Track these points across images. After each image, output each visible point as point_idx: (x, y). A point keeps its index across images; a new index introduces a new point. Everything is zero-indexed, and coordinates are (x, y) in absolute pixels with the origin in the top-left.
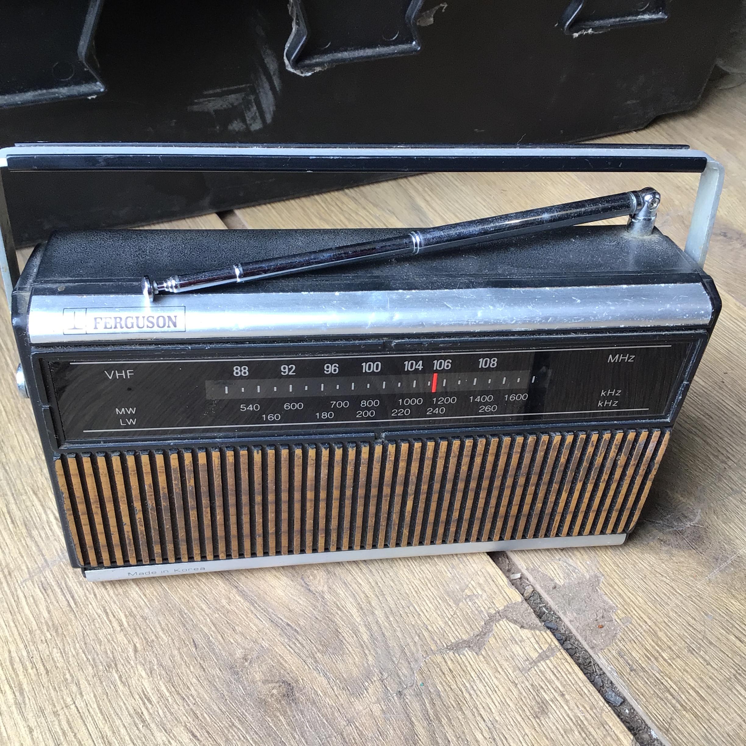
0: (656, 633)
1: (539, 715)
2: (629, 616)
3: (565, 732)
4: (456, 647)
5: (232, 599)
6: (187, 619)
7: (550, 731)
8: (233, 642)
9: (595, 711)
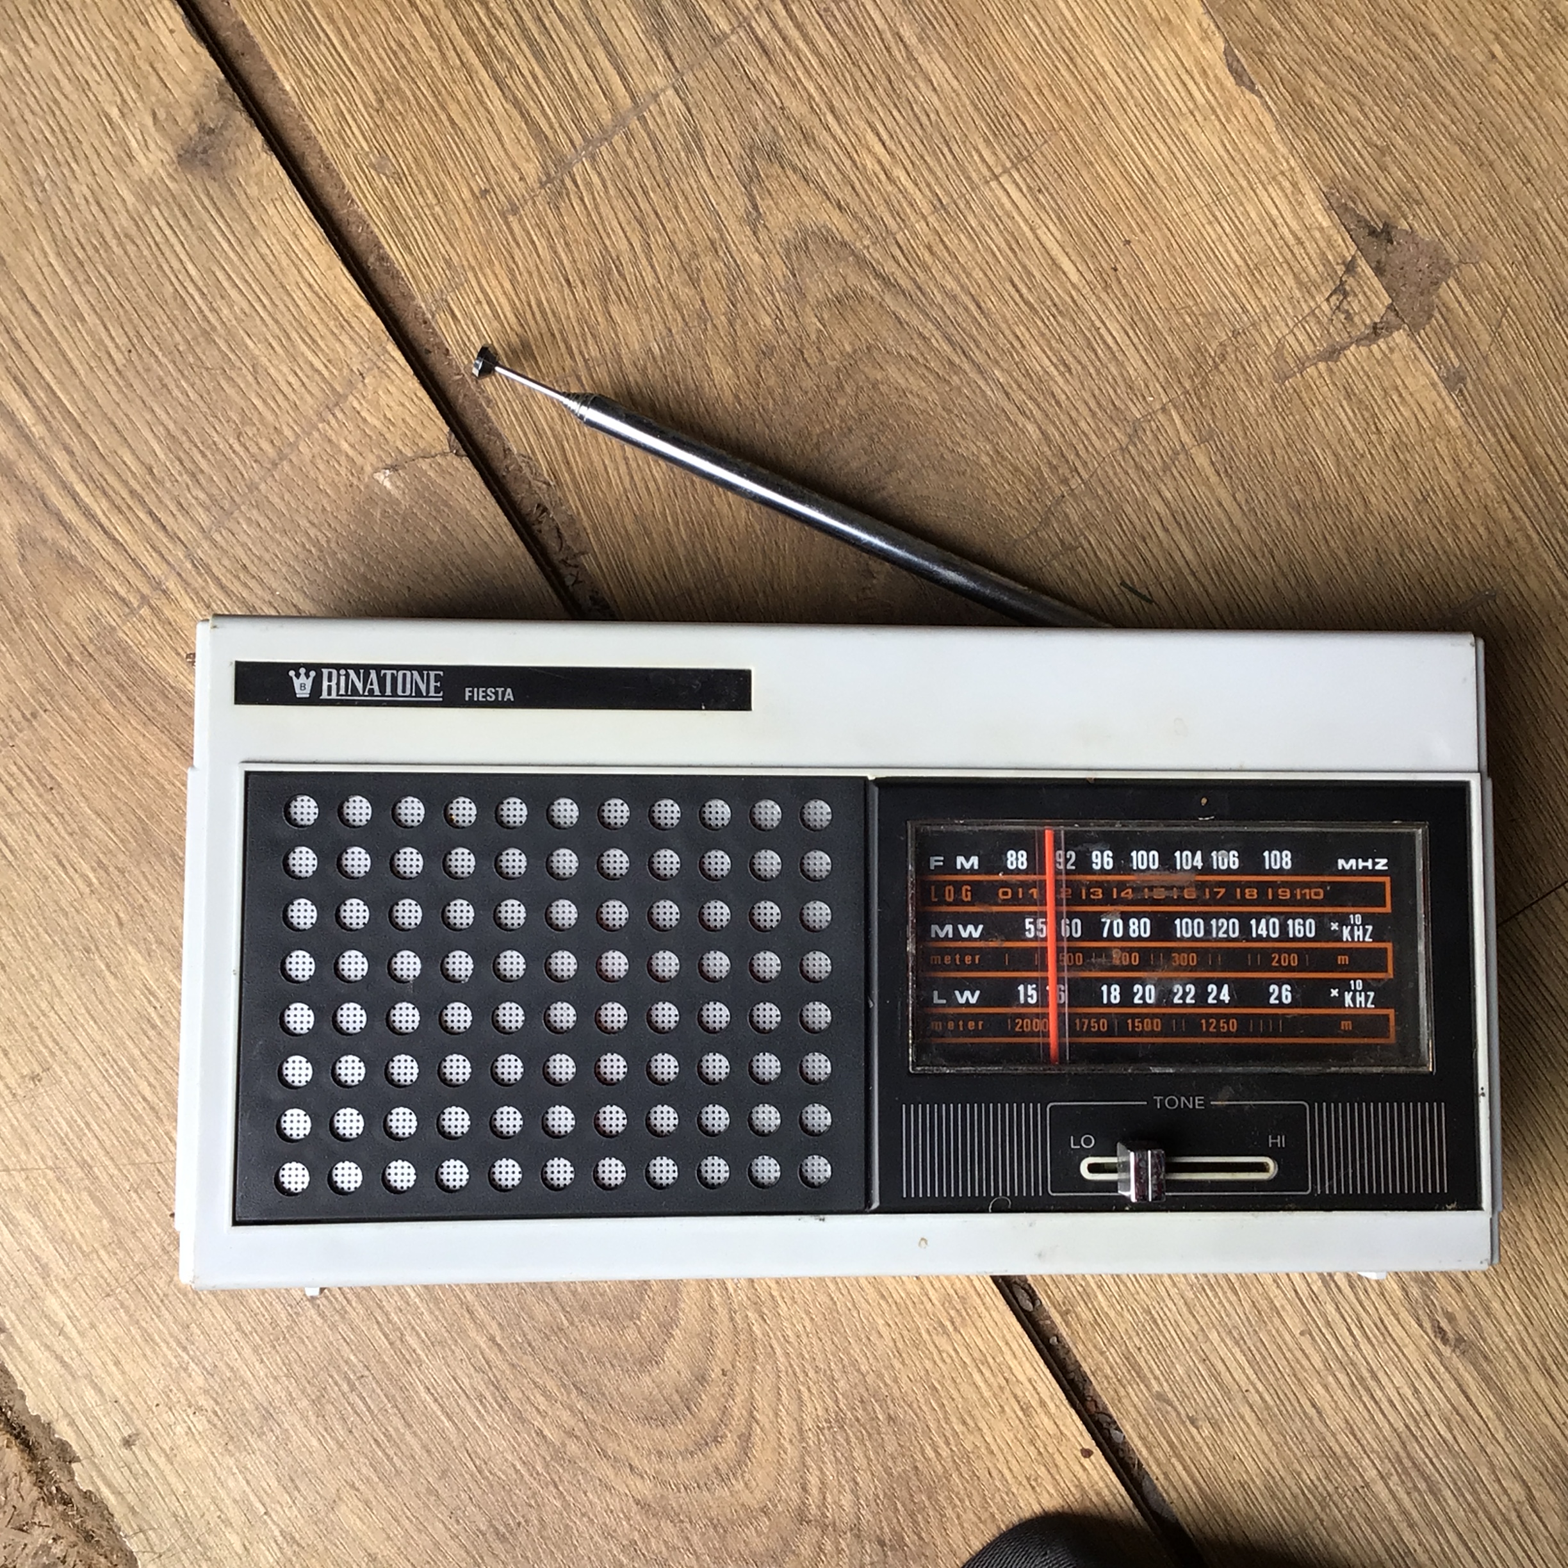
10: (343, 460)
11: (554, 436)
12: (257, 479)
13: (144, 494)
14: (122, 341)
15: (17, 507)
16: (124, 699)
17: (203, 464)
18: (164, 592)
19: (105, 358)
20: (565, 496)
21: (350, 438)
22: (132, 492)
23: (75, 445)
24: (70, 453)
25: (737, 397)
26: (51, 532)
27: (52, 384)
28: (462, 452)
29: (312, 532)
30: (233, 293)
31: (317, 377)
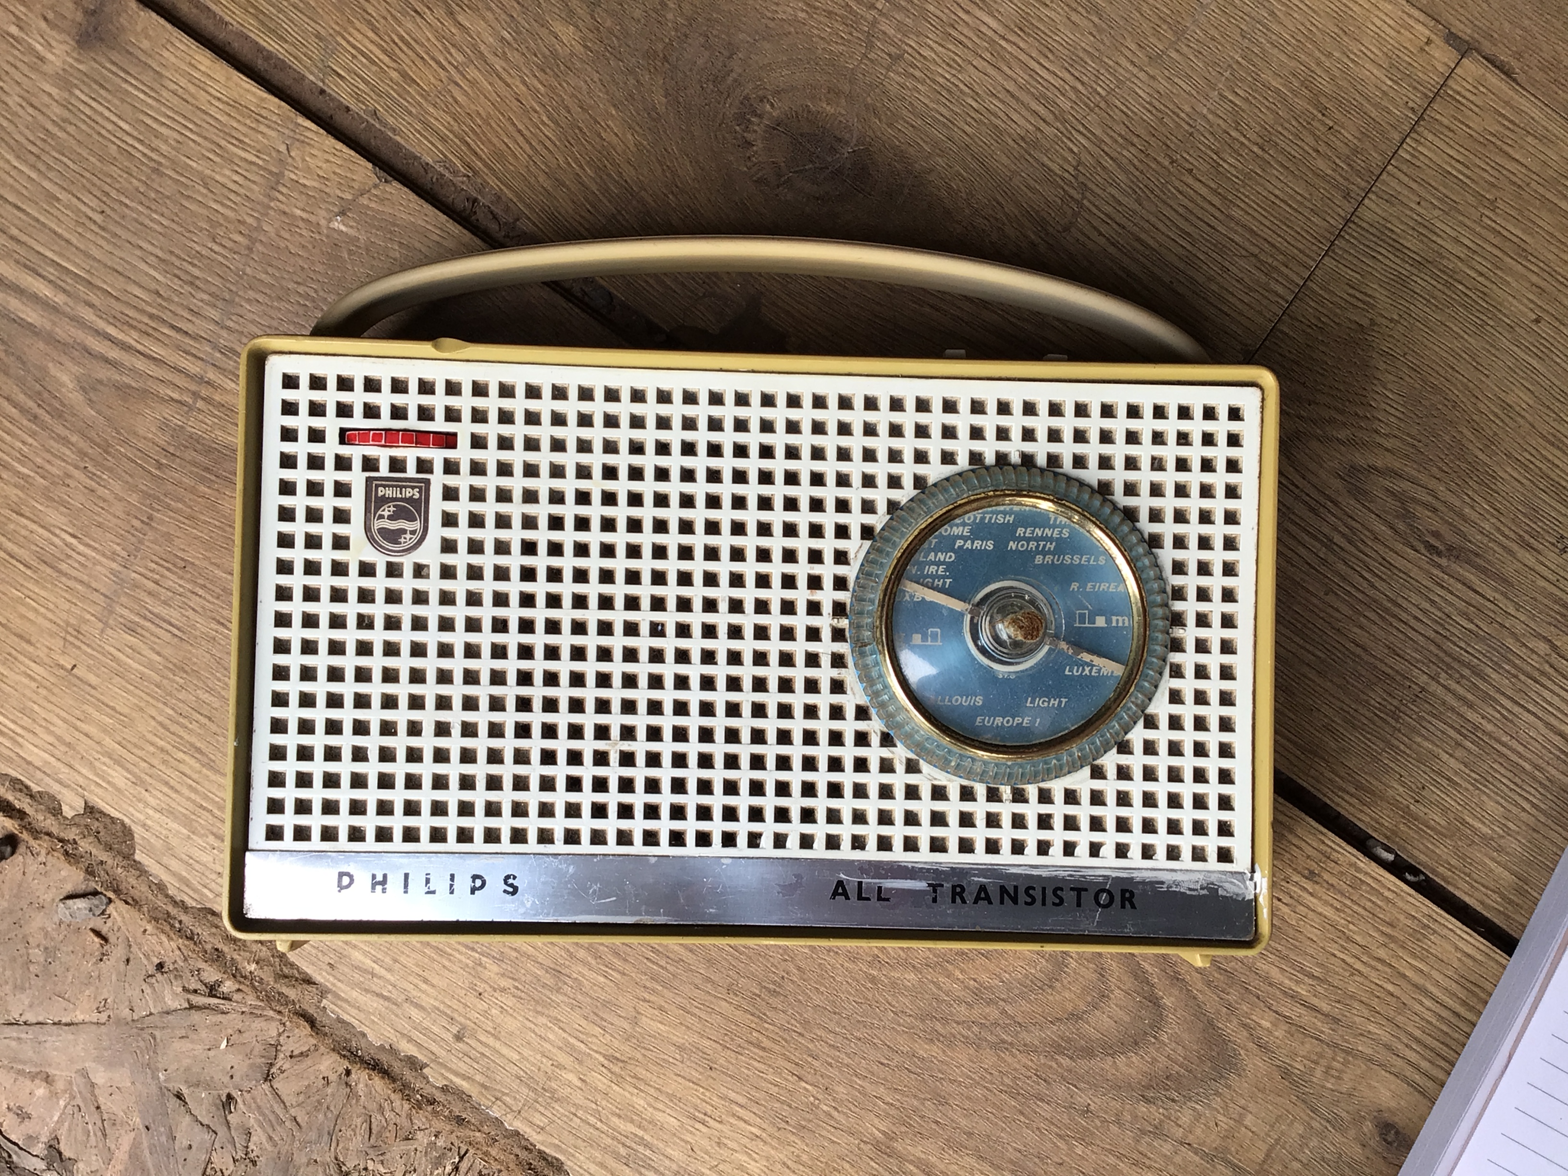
10: (301, 224)
11: (456, 137)
12: (241, 267)
13: (160, 314)
14: (94, 203)
15: (69, 364)
16: (213, 478)
17: (196, 272)
18: (208, 383)
19: (87, 222)
20: (485, 181)
21: (298, 204)
22: (151, 316)
23: (93, 298)
24: (91, 305)
25: (586, 47)
26: (103, 373)
27: (56, 258)
28: (390, 178)
29: (301, 289)
30: (163, 130)
31: (254, 168)
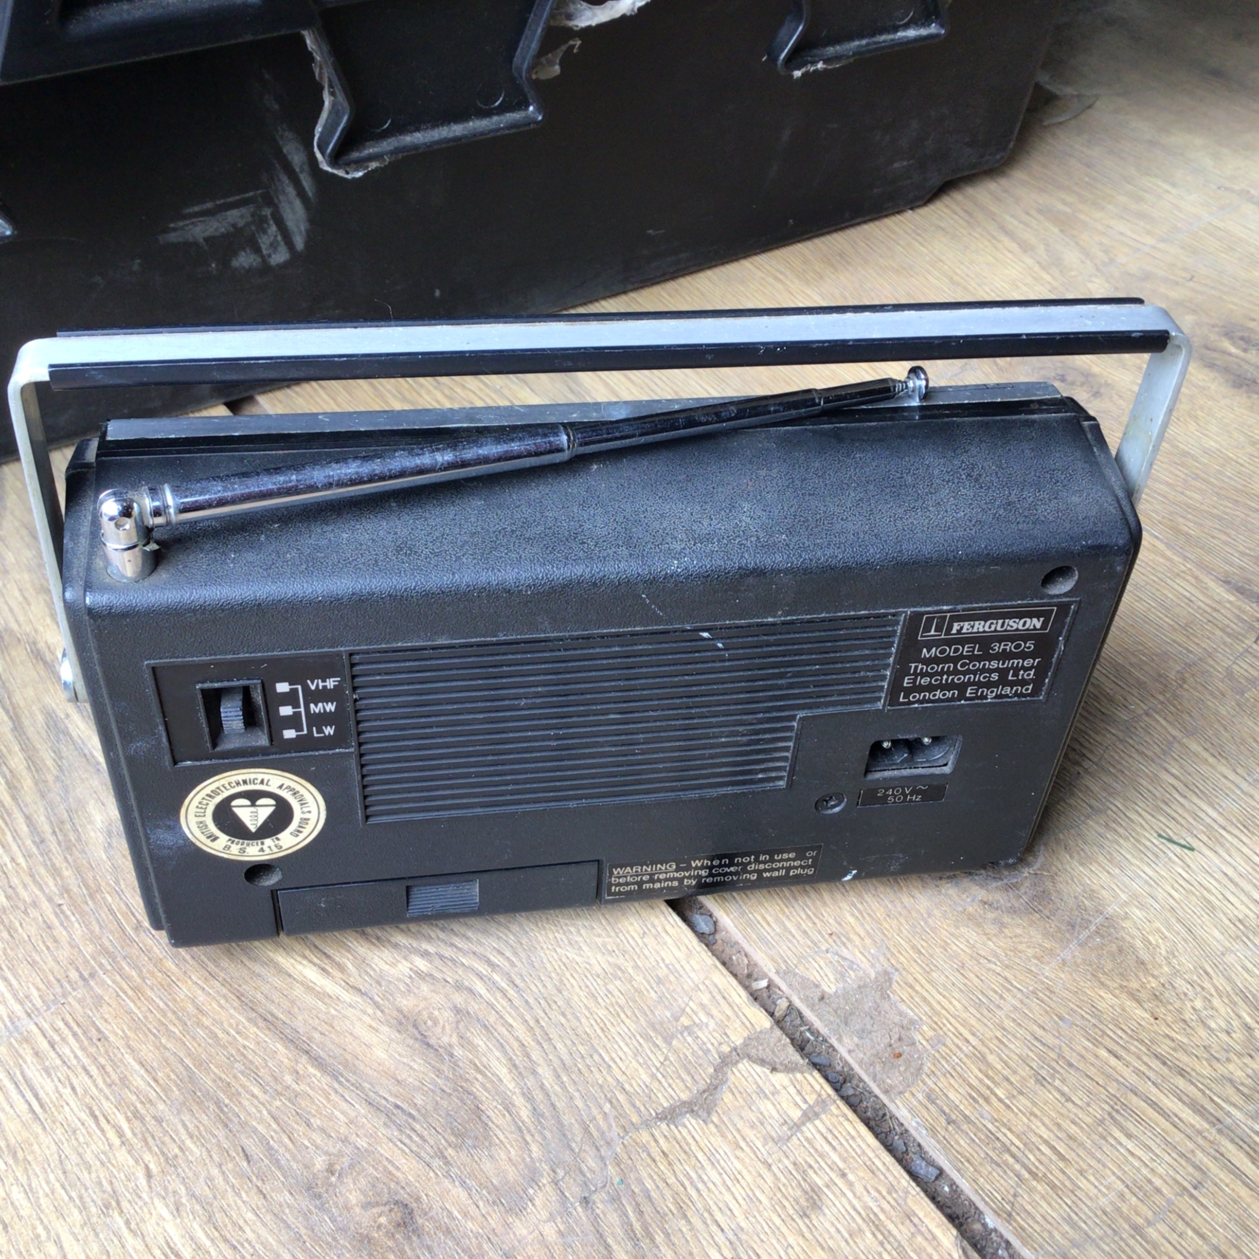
0: (984, 1058)
1: (808, 1212)
2: (941, 1033)
3: (851, 1235)
4: (671, 1115)
5: (301, 1072)
6: (230, 1115)
7: (827, 1237)
8: (309, 1145)
9: (895, 1195)
